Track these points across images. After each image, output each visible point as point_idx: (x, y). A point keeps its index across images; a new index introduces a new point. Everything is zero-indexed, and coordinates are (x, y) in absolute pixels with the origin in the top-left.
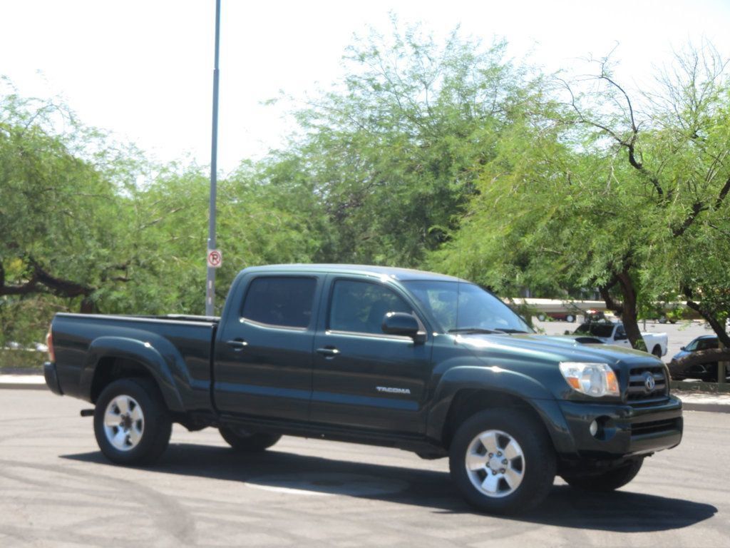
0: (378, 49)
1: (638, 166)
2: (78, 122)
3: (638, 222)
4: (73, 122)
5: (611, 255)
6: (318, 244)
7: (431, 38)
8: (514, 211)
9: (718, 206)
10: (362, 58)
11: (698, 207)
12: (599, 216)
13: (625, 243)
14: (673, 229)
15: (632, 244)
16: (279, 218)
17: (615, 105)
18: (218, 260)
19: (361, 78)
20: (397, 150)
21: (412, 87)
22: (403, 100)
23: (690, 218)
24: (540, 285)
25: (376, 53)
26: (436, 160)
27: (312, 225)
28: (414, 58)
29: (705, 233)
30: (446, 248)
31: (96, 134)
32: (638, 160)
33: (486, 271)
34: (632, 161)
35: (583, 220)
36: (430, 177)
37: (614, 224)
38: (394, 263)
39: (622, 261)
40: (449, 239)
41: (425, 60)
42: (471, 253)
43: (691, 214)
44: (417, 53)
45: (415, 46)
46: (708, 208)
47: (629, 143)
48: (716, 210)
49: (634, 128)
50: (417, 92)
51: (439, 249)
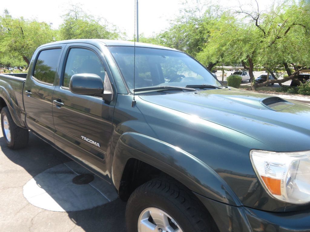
1: (258, 26)
5: (249, 53)
10: (183, 4)
12: (245, 41)
13: (253, 49)
15: (255, 49)
19: (182, 9)
21: (196, 11)
22: (194, 16)
24: (227, 62)
25: (187, 2)
30: (201, 52)
32: (259, 24)
34: (257, 24)
35: (241, 42)
39: (252, 54)
40: (202, 50)
41: (200, 4)
42: (207, 53)
47: (256, 19)
49: (258, 13)
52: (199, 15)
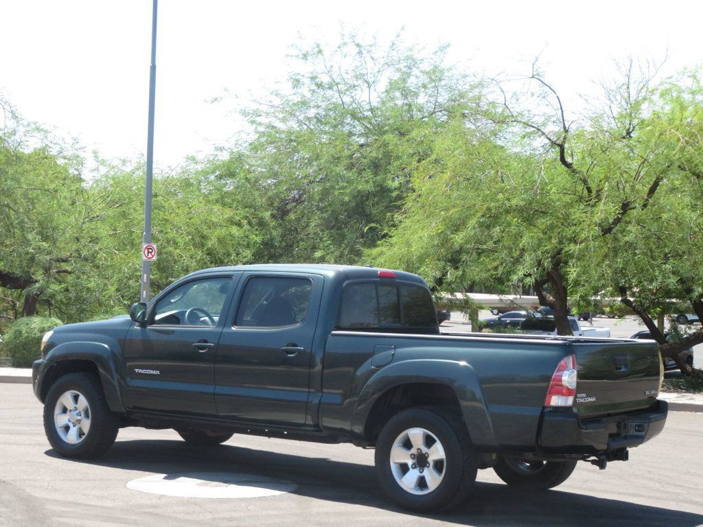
0: (322, 48)
1: (568, 166)
2: (20, 117)
3: (566, 220)
4: (15, 117)
5: (539, 253)
6: (258, 239)
7: (375, 38)
8: (447, 209)
9: (645, 206)
10: (305, 56)
11: (626, 207)
12: (529, 215)
13: (554, 241)
14: (602, 227)
15: (561, 242)
16: (220, 214)
17: (547, 105)
18: (153, 253)
19: (303, 76)
20: (338, 148)
21: (355, 86)
22: (347, 99)
23: (618, 217)
25: (320, 52)
26: (376, 158)
27: (254, 221)
28: (358, 57)
29: (632, 233)
30: (382, 245)
31: (38, 129)
32: (569, 160)
33: (419, 268)
34: (563, 160)
35: (513, 218)
36: (368, 174)
37: (543, 222)
38: (333, 260)
39: (550, 259)
40: (385, 236)
41: (368, 60)
42: (404, 250)
43: (619, 213)
44: (360, 53)
45: (358, 45)
46: (635, 208)
47: (559, 142)
48: (643, 210)
49: (564, 127)
50: (359, 91)
51: (375, 246)
52: (367, 98)
